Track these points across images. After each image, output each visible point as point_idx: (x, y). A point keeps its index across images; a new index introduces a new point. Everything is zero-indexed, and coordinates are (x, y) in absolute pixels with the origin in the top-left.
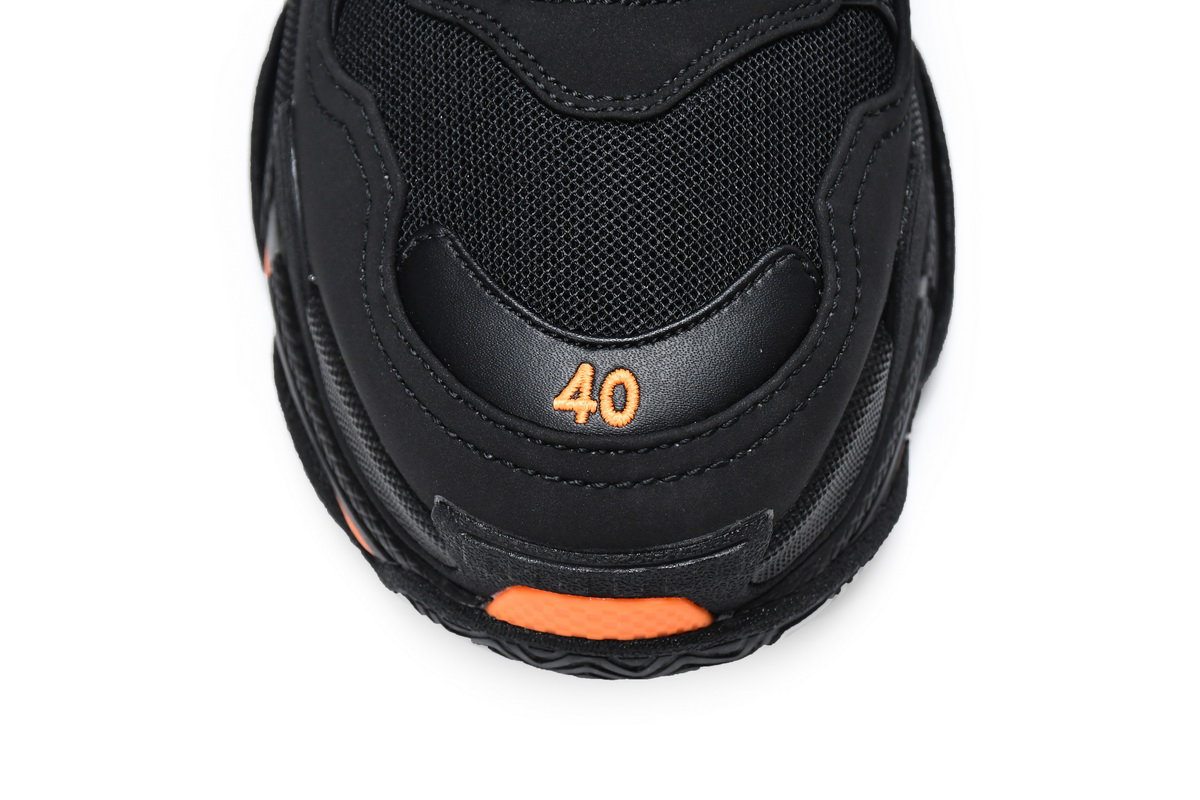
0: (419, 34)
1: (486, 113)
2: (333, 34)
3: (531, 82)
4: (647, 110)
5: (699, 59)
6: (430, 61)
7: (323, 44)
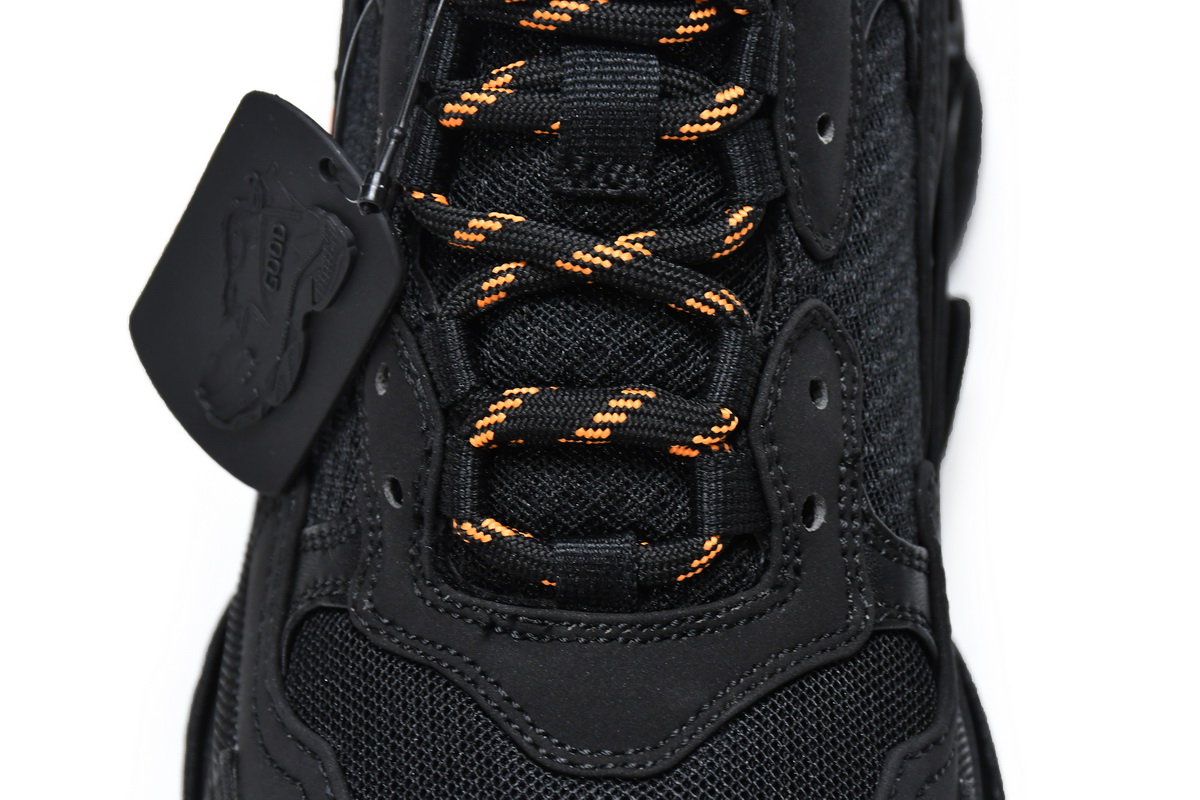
0: (385, 677)
1: (465, 771)
2: (283, 673)
3: (517, 735)
4: (652, 765)
5: (711, 703)
6: (398, 709)
7: (272, 684)
